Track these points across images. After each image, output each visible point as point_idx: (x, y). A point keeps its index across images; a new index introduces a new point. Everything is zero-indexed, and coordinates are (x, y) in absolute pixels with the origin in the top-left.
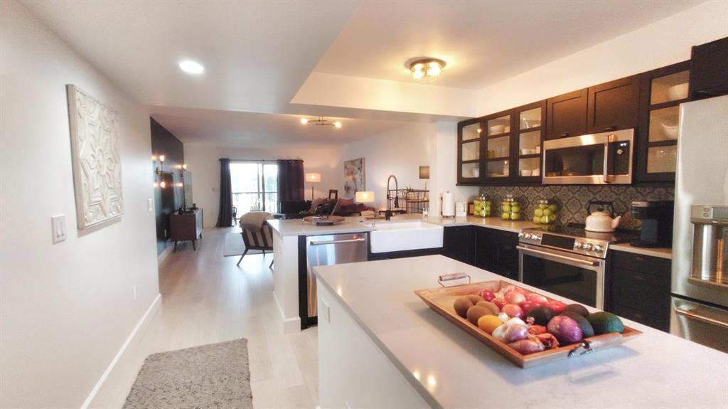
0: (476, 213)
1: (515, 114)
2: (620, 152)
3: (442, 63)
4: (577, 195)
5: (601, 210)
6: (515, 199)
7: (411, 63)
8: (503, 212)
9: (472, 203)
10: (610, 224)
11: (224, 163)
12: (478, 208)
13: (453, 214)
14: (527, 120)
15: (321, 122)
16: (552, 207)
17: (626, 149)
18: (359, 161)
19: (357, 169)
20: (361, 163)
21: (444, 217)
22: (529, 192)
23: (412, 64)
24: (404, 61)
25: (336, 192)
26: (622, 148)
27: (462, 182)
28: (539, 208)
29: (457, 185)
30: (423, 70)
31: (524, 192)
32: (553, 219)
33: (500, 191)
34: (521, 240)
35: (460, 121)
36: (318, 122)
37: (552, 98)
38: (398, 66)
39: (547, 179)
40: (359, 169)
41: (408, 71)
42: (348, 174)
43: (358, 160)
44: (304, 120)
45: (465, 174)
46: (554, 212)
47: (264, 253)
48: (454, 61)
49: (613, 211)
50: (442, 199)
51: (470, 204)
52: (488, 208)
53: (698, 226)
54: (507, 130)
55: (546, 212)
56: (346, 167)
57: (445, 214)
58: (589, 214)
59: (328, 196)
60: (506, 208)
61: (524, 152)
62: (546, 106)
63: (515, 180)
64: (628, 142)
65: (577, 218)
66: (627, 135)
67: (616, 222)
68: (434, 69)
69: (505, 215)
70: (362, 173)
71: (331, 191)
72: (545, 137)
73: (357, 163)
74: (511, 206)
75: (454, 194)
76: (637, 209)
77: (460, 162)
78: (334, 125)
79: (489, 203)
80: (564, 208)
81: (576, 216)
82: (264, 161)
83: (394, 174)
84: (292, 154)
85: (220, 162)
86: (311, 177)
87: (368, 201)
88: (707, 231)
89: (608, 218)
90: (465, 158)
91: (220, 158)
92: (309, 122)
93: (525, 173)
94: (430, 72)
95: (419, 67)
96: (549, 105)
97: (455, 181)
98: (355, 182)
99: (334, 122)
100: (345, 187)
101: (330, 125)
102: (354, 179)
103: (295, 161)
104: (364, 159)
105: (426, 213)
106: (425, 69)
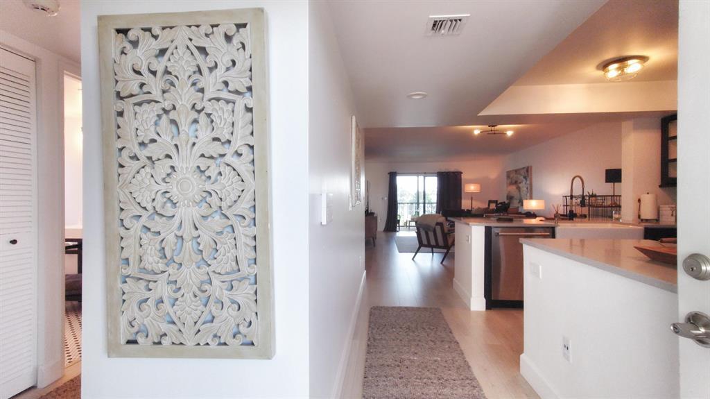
3: (643, 59)
7: (603, 65)
11: (392, 176)
13: (656, 218)
15: (493, 132)
18: (526, 169)
19: (522, 177)
20: (527, 171)
21: (642, 220)
23: (605, 66)
24: (597, 64)
25: (496, 202)
27: (668, 183)
29: (661, 186)
30: (619, 69)
35: (662, 117)
36: (490, 132)
38: (591, 70)
40: (525, 177)
41: (601, 73)
42: (511, 184)
43: (524, 168)
44: (477, 131)
47: (433, 252)
50: (639, 201)
56: (508, 177)
59: (487, 206)
68: (634, 67)
70: (528, 182)
71: (490, 202)
73: (523, 172)
75: (657, 196)
77: (665, 162)
78: (505, 134)
82: (426, 174)
83: (580, 175)
84: (451, 166)
85: (388, 176)
86: (471, 188)
87: (537, 209)
90: (671, 157)
91: (389, 172)
92: (481, 132)
94: (628, 70)
95: (613, 67)
97: (659, 182)
98: (520, 191)
99: (507, 130)
100: (507, 196)
101: (502, 133)
102: (519, 188)
103: (454, 173)
104: (531, 167)
105: (617, 216)
106: (621, 68)
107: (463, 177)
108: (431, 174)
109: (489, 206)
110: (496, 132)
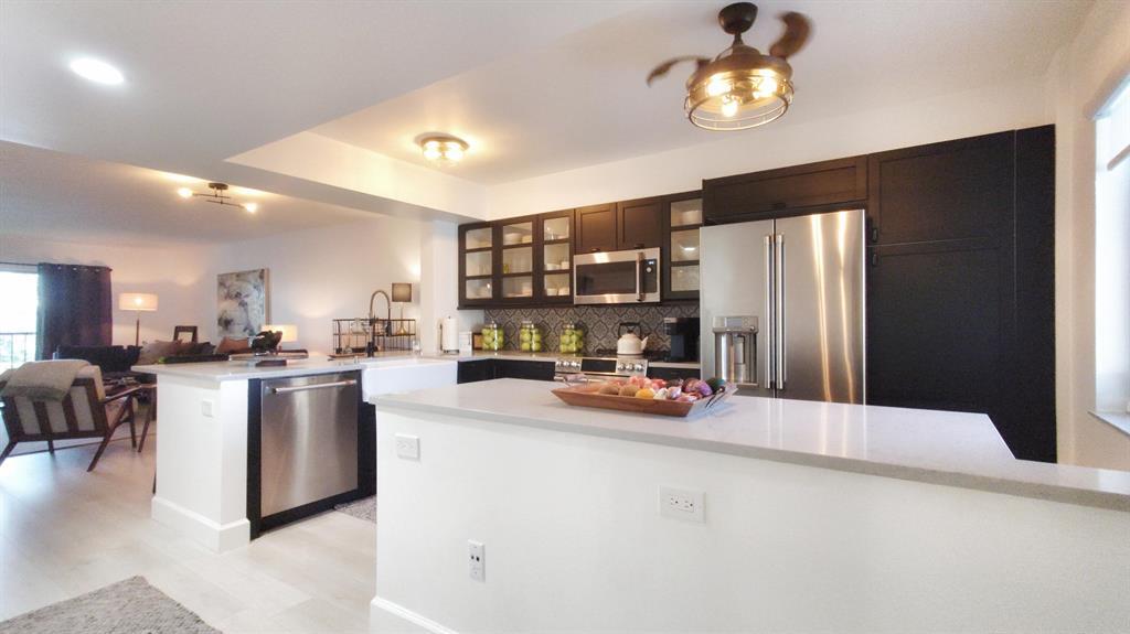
0: (485, 346)
1: (538, 221)
2: (649, 270)
3: (464, 144)
4: (603, 319)
5: (630, 332)
6: (537, 326)
7: (424, 138)
8: (523, 341)
9: (480, 334)
10: (640, 345)
12: (488, 339)
13: (456, 348)
14: (552, 230)
15: (218, 199)
16: (579, 332)
17: (654, 267)
18: (258, 273)
19: (250, 287)
20: (261, 277)
21: (444, 351)
22: (551, 316)
23: (424, 140)
24: (416, 135)
25: (194, 330)
26: (651, 266)
27: (465, 304)
28: (564, 334)
29: (458, 309)
30: (439, 150)
31: (543, 317)
32: (581, 347)
33: (514, 316)
34: (557, 370)
35: (462, 222)
36: (213, 199)
37: (579, 208)
38: (406, 141)
39: (577, 299)
40: (257, 287)
41: (417, 148)
42: (228, 296)
43: (254, 271)
44: (186, 189)
45: (470, 295)
46: (580, 339)
48: (481, 144)
49: (641, 332)
50: (441, 327)
51: (477, 334)
52: (501, 339)
53: (718, 335)
54: (528, 239)
55: (574, 338)
56: (222, 284)
57: (446, 348)
58: (620, 337)
59: (170, 339)
60: (526, 336)
61: (549, 267)
62: (574, 217)
63: (539, 301)
64: (655, 260)
65: (604, 344)
66: (653, 254)
67: (644, 342)
68: (454, 150)
69: (525, 346)
70: (263, 295)
71: (178, 329)
72: (574, 251)
73: (251, 278)
74: (531, 334)
75: (456, 321)
76: (669, 325)
77: (463, 278)
78: (242, 207)
79: (501, 332)
80: (590, 333)
81: (602, 342)
84: (81, 251)
86: (133, 301)
88: (724, 339)
89: (637, 340)
90: (468, 274)
92: (195, 195)
93: (550, 292)
94: (448, 154)
95: (433, 145)
96: (578, 216)
97: (456, 304)
98: (246, 310)
99: (247, 200)
100: (220, 320)
101: (236, 205)
102: (243, 304)
103: (91, 269)
104: (268, 270)
105: (417, 348)
106: (442, 149)
107: (116, 278)
108: (21, 265)
109: (176, 337)
110: (225, 200)
